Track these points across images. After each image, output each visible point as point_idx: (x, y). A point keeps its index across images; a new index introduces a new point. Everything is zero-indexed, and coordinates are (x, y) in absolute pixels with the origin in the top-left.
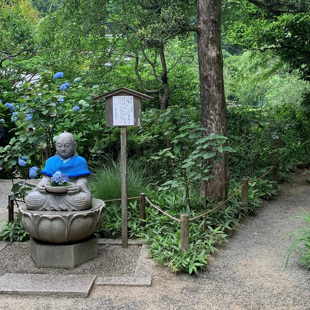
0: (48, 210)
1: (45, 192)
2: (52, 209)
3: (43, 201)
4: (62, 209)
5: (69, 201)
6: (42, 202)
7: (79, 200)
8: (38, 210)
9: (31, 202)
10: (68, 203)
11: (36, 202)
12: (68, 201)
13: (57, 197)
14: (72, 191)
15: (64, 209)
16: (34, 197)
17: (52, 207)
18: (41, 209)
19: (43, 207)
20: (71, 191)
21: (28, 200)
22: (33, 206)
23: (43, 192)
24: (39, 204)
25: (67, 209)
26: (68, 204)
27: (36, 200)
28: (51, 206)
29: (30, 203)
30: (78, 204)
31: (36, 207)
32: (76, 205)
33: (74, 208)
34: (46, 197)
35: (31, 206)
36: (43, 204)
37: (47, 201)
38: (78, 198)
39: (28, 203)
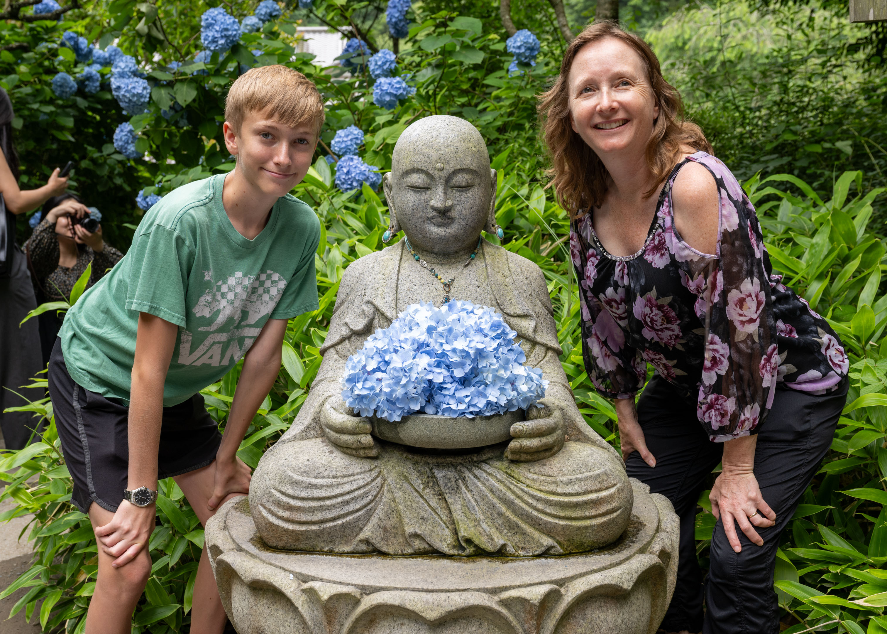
0: (391, 551)
1: (366, 448)
2: (418, 544)
3: (362, 497)
4: (476, 546)
5: (517, 501)
6: (352, 507)
7: (578, 494)
8: (331, 553)
9: (291, 508)
10: (508, 513)
11: (321, 509)
12: (512, 497)
13: (439, 474)
14: (535, 443)
15: (490, 548)
16: (306, 473)
17: (416, 536)
18: (347, 549)
19: (362, 536)
20: (527, 443)
21: (270, 494)
22: (304, 528)
23: (356, 449)
24: (334, 519)
25: (504, 546)
26: (512, 517)
27: (316, 493)
28: (409, 530)
29: (286, 514)
30: (573, 515)
31: (319, 534)
32: (561, 522)
33: (547, 541)
34: (374, 474)
35: (291, 527)
36: (358, 519)
37: (386, 497)
38: (570, 483)
39: (270, 511)
